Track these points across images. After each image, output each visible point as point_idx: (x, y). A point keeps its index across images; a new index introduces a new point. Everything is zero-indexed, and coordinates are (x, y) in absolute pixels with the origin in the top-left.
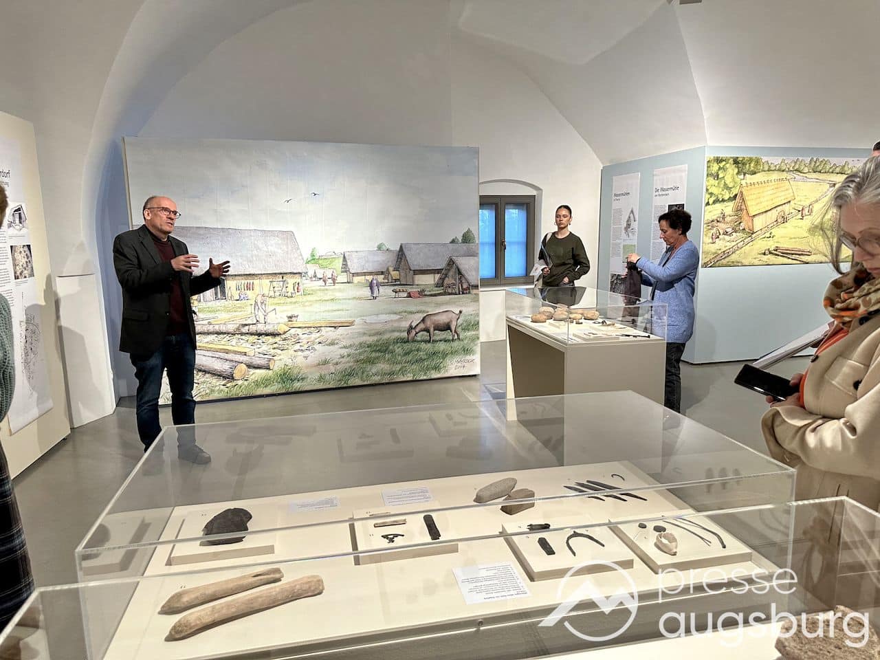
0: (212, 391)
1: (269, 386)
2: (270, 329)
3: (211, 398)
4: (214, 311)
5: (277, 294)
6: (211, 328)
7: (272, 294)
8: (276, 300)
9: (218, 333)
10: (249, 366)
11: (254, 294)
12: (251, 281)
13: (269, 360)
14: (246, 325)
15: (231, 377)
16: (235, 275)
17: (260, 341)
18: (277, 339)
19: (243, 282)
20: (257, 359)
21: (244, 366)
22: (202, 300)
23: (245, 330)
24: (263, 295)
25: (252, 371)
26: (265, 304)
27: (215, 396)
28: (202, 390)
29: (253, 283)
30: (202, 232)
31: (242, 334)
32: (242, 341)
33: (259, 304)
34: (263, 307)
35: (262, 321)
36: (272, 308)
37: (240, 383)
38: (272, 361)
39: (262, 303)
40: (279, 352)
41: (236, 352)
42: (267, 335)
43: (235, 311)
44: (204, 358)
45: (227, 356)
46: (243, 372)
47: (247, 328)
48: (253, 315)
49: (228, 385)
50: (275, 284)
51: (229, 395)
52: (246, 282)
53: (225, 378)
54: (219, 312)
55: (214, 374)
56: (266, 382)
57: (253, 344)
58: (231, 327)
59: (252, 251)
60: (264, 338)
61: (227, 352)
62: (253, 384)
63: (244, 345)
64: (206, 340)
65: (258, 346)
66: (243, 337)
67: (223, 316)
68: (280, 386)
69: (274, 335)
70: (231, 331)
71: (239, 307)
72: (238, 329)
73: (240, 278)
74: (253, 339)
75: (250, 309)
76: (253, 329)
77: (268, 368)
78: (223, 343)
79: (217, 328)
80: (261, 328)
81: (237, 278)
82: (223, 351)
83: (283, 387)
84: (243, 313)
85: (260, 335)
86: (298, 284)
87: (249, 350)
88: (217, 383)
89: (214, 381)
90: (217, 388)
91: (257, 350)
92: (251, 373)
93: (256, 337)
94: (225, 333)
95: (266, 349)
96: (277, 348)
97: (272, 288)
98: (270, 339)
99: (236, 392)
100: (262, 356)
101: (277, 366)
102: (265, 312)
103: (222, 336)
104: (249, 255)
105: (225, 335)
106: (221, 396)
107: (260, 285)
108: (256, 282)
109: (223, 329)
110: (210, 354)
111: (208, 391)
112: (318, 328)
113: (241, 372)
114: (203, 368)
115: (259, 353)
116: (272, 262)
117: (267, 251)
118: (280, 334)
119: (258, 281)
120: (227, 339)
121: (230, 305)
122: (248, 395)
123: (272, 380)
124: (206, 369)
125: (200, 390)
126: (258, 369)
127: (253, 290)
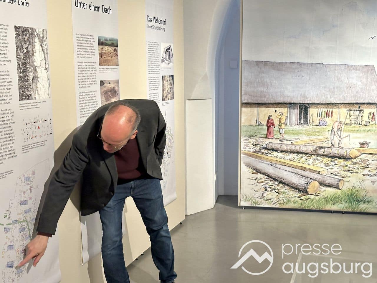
0: (289, 201)
1: (337, 204)
2: (343, 152)
3: (287, 206)
4: (296, 134)
5: (353, 122)
6: (293, 148)
7: (348, 121)
8: (350, 128)
9: (299, 153)
10: (322, 184)
11: (333, 120)
12: (331, 110)
13: (339, 180)
14: (322, 148)
15: (304, 191)
16: (318, 104)
17: (333, 163)
18: (348, 163)
19: (324, 110)
20: (328, 178)
21: (317, 184)
22: (288, 124)
23: (321, 152)
24: (340, 122)
25: (323, 188)
26: (341, 131)
27: (291, 205)
28: (281, 199)
29: (332, 111)
30: (294, 66)
31: (318, 155)
32: (317, 162)
33: (336, 130)
34: (339, 133)
35: (336, 145)
36: (346, 134)
37: (312, 197)
38: (342, 182)
39: (338, 129)
40: (349, 174)
41: (311, 170)
42: (340, 158)
43: (314, 135)
44: (285, 173)
45: (303, 173)
46: (316, 188)
47: (322, 150)
48: (329, 139)
49: (302, 198)
50: (351, 113)
51: (302, 207)
52: (326, 110)
53: (300, 191)
54: (301, 135)
55: (292, 187)
56: (335, 200)
57: (327, 165)
58: (309, 149)
59: (334, 83)
60: (337, 161)
61: (304, 169)
62: (323, 200)
63: (319, 165)
64: (288, 158)
65: (331, 167)
66: (319, 158)
67: (304, 138)
68: (347, 205)
69: (346, 158)
70: (309, 152)
71: (318, 132)
72: (315, 150)
73: (321, 106)
74: (327, 160)
75: (327, 134)
76: (328, 151)
77: (337, 187)
78: (301, 161)
79: (298, 148)
80: (335, 151)
81: (319, 106)
82: (300, 168)
83: (350, 206)
84: (320, 137)
85: (333, 157)
86: (373, 113)
87: (323, 169)
88: (294, 195)
89: (291, 193)
90: (293, 199)
91: (329, 170)
92: (322, 190)
93: (330, 159)
94: (303, 153)
95: (338, 170)
96: (348, 171)
97: (348, 117)
98: (342, 162)
99: (307, 205)
100: (333, 176)
101: (346, 187)
102: (340, 137)
103: (301, 155)
104: (332, 87)
105: (304, 155)
106: (296, 206)
107: (339, 114)
108: (335, 110)
109: (303, 149)
110: (290, 169)
111: (285, 201)
113: (314, 188)
114: (283, 181)
115: (331, 173)
116: (351, 93)
117: (348, 83)
118: (352, 158)
119: (337, 109)
120: (305, 158)
121: (311, 129)
122: (318, 209)
123: (340, 198)
124: (286, 182)
125: (279, 199)
126: (328, 187)
127: (331, 117)
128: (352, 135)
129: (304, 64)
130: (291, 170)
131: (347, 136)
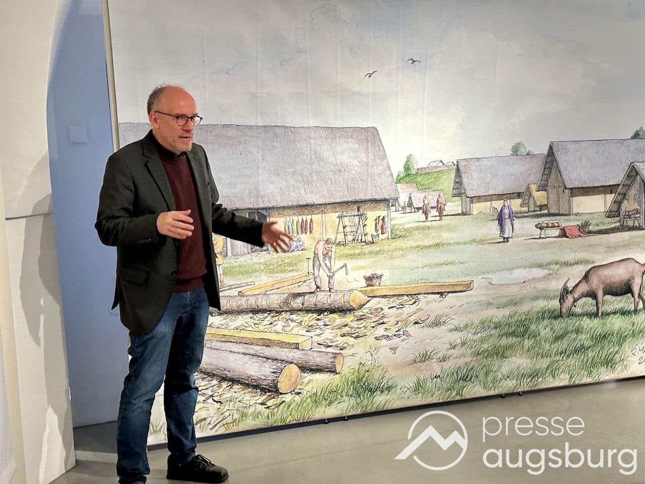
0: (244, 415)
1: (335, 403)
2: (337, 299)
3: (241, 427)
4: (248, 273)
5: (350, 238)
6: (243, 303)
7: (341, 237)
8: (346, 250)
9: (255, 311)
10: (305, 368)
11: (314, 239)
12: (309, 217)
13: (335, 356)
14: (299, 295)
15: (272, 390)
16: (284, 208)
17: (321, 323)
18: (349, 318)
19: (295, 218)
20: (315, 354)
21: (295, 369)
22: (229, 254)
23: (297, 303)
24: (327, 240)
25: (308, 376)
26: (330, 257)
27: (249, 424)
28: (227, 414)
30: (231, 133)
31: (293, 311)
32: (292, 324)
33: (321, 257)
34: (327, 262)
35: (325, 287)
37: (288, 398)
38: (340, 358)
39: (325, 255)
40: (351, 341)
41: (282, 344)
42: (332, 311)
43: (282, 271)
44: (231, 356)
45: (269, 352)
46: (293, 379)
47: (299, 300)
48: (311, 277)
49: (269, 403)
50: (346, 220)
51: (271, 422)
52: (300, 218)
53: (264, 390)
54: (257, 274)
55: (248, 385)
56: (330, 396)
57: (310, 329)
58: (275, 300)
59: (311, 164)
60: (327, 318)
61: (267, 343)
62: (309, 400)
63: (296, 330)
64: (234, 325)
65: (318, 332)
66: (294, 317)
67: (264, 279)
68: (352, 401)
69: (343, 310)
70: (275, 306)
71: (289, 264)
72: (286, 302)
73: (291, 212)
74: (309, 318)
75: (307, 266)
76: (310, 301)
77: (333, 371)
78: (261, 328)
79: (252, 302)
80: (323, 299)
81: (286, 212)
82: (260, 342)
83: (358, 404)
84: (294, 274)
85: (320, 311)
86: (383, 219)
87: (304, 339)
88: (252, 400)
89: (247, 397)
90: (252, 409)
91: (316, 339)
92: (306, 380)
93: (315, 315)
94: (264, 311)
95: (330, 336)
96: (349, 334)
97: (341, 229)
98: (338, 319)
99: (281, 416)
100: (323, 349)
101: (347, 367)
102: (330, 270)
103: (260, 316)
104: (306, 172)
105: (266, 315)
106: (259, 423)
107: (323, 224)
108: (316, 218)
109: (263, 303)
110: (240, 348)
111: (236, 416)
112: (414, 296)
113: (290, 380)
114: (229, 375)
115: (318, 344)
116: (342, 183)
117: (336, 164)
118: (354, 309)
119: (319, 216)
120: (268, 321)
121: (275, 260)
122: (302, 421)
123: (339, 392)
124: (234, 377)
125: (224, 415)
126: (316, 373)
127: (311, 232)
128: (351, 264)
129: (250, 127)
130: (242, 350)
131: (342, 267)
